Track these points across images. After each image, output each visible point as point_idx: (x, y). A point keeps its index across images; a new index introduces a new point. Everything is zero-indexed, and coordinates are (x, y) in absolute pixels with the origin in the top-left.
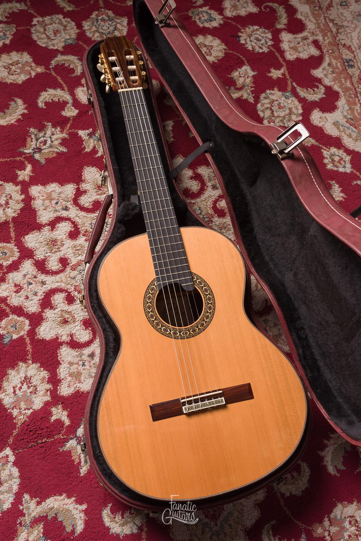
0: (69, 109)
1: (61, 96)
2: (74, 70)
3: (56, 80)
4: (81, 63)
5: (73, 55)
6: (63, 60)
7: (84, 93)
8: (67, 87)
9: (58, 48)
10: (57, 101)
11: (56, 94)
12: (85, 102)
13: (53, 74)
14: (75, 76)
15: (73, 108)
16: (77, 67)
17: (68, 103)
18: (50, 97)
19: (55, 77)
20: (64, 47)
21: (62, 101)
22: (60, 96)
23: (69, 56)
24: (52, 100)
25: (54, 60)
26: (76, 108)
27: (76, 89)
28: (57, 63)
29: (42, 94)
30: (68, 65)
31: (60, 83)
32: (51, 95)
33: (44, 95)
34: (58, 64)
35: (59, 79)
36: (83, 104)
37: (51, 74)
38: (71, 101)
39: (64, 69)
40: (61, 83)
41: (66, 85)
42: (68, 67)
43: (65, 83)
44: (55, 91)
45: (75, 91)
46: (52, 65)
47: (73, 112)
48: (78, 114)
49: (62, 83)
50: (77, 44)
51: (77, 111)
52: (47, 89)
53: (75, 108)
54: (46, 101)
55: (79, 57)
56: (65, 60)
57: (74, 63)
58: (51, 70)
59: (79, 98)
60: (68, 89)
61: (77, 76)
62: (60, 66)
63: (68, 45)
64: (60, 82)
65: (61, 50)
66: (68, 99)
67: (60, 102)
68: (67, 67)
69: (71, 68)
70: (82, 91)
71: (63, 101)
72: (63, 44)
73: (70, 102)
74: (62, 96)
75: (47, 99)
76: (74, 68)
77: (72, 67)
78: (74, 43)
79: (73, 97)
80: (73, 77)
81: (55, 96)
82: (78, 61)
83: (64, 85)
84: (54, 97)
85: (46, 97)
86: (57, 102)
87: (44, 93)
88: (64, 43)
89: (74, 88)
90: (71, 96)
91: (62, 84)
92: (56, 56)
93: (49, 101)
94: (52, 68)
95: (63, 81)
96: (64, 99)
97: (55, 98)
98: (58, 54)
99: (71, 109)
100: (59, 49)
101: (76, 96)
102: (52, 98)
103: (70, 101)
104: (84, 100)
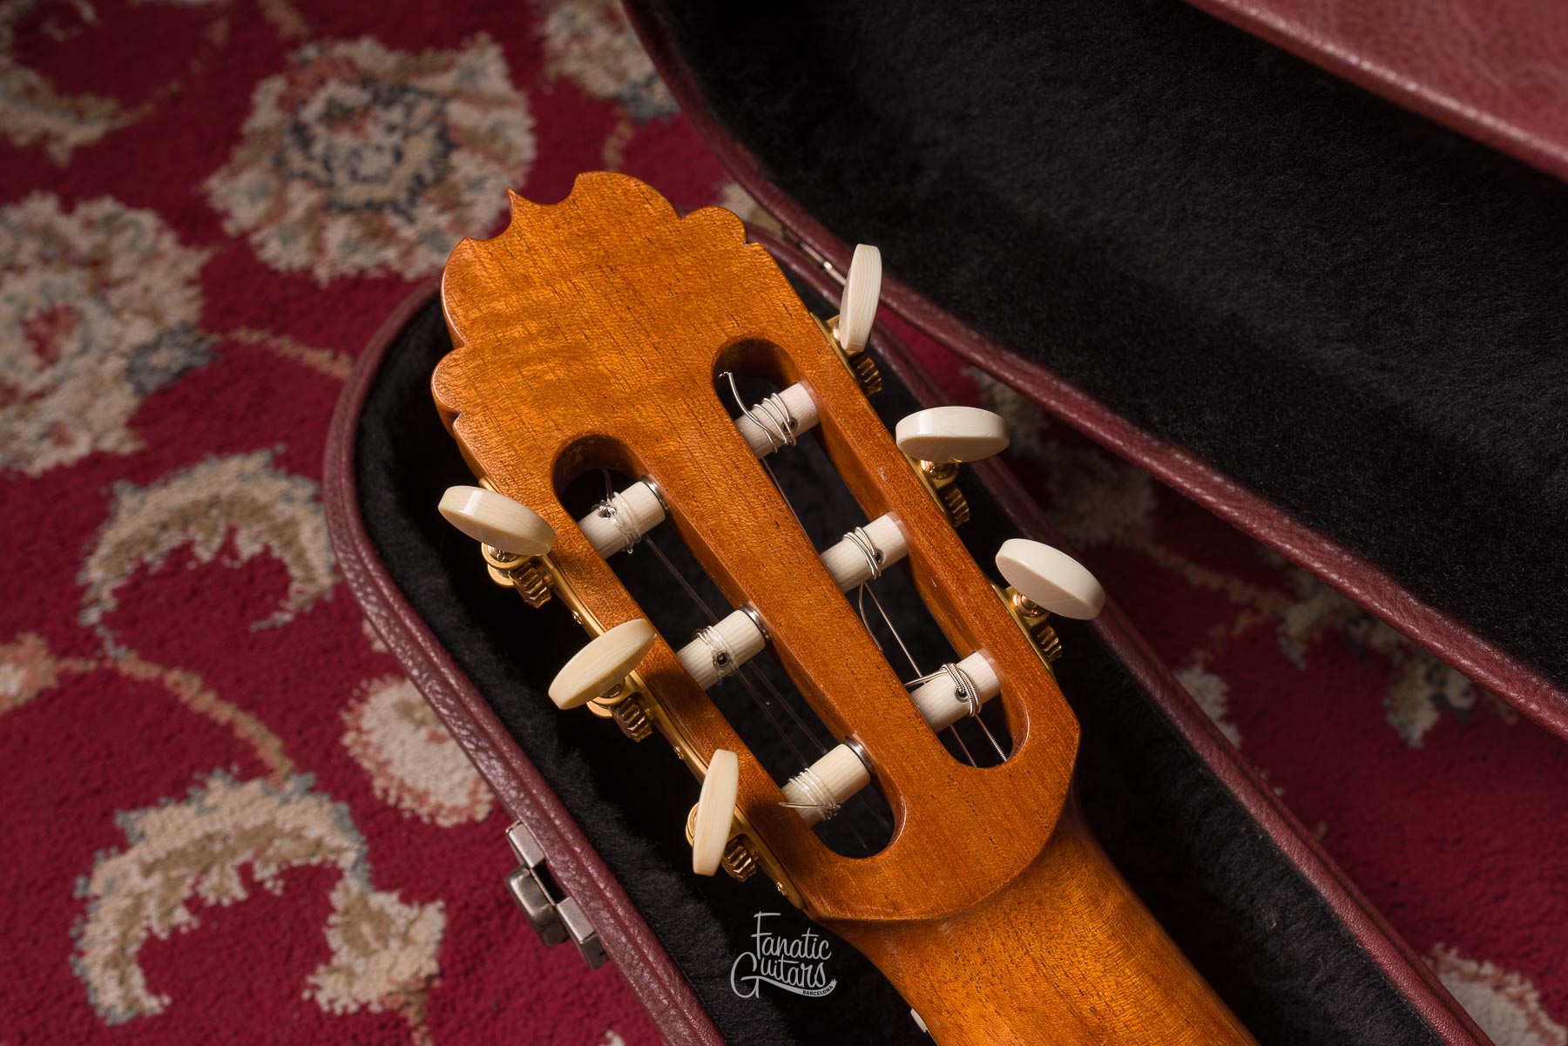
0: (366, 929)
1: (257, 831)
2: (281, 569)
3: (169, 703)
4: (304, 489)
5: (227, 446)
6: (164, 527)
7: (420, 724)
8: (277, 728)
9: (96, 439)
10: (240, 894)
11: (209, 837)
12: (462, 800)
13: (131, 664)
14: (300, 616)
15: (386, 902)
16: (287, 531)
17: (327, 875)
18: (171, 885)
19: (156, 692)
20: (138, 422)
21: (282, 874)
22: (248, 837)
23: (202, 471)
24: (194, 904)
25: (104, 550)
26: (414, 895)
27: (347, 717)
28: (129, 567)
29: (97, 887)
30: (217, 542)
31: (204, 721)
32: (175, 857)
33: (111, 885)
34: (143, 568)
35: (189, 688)
36: (459, 828)
37: (111, 677)
38: (348, 850)
39: (195, 592)
40: (213, 724)
41: (261, 718)
42: (226, 561)
43: (246, 706)
44: (188, 811)
45: (348, 739)
46: (96, 601)
47: (406, 939)
48: (452, 948)
49: (225, 712)
50: (229, 348)
51: (431, 921)
52: (121, 819)
53: (406, 899)
54: (152, 940)
55: (281, 448)
56: (184, 518)
57: (257, 511)
58: (98, 644)
59: (402, 786)
60: (288, 752)
61: (319, 602)
62: (162, 575)
63: (163, 392)
64: (203, 717)
65: (128, 448)
66: (319, 844)
67: (269, 895)
68: (215, 564)
69: (253, 562)
70: (405, 710)
71: (290, 875)
72: (122, 401)
73: (347, 860)
74: (265, 834)
75: (152, 908)
76: (267, 549)
77: (256, 549)
78: (201, 362)
79: (350, 799)
80: (287, 627)
81: (203, 855)
82: (282, 484)
83: (249, 727)
84: (205, 871)
85: (138, 901)
86: (237, 905)
87: (108, 868)
88: (129, 388)
89: (333, 719)
90: (335, 798)
91: (229, 727)
92: (100, 513)
93: (175, 931)
94: (107, 619)
95: (223, 695)
96: (284, 847)
97: (214, 878)
98: (111, 496)
99: (381, 920)
100: (108, 444)
101: (379, 783)
102: (186, 892)
103: (339, 851)
104: (445, 785)
